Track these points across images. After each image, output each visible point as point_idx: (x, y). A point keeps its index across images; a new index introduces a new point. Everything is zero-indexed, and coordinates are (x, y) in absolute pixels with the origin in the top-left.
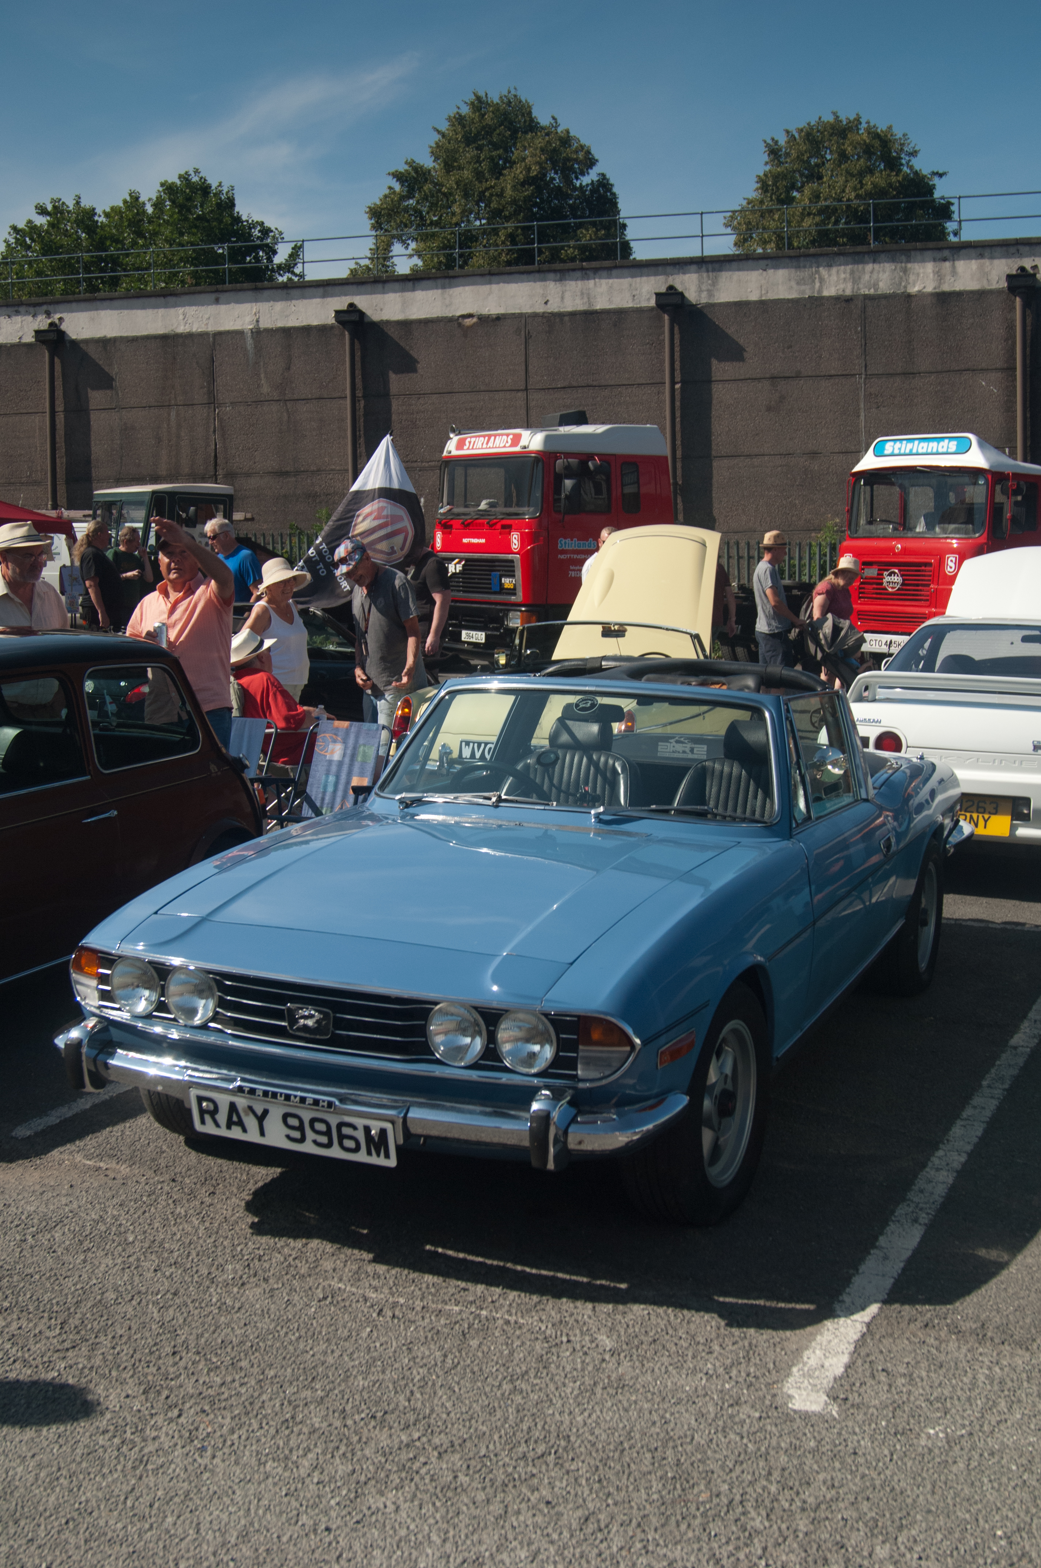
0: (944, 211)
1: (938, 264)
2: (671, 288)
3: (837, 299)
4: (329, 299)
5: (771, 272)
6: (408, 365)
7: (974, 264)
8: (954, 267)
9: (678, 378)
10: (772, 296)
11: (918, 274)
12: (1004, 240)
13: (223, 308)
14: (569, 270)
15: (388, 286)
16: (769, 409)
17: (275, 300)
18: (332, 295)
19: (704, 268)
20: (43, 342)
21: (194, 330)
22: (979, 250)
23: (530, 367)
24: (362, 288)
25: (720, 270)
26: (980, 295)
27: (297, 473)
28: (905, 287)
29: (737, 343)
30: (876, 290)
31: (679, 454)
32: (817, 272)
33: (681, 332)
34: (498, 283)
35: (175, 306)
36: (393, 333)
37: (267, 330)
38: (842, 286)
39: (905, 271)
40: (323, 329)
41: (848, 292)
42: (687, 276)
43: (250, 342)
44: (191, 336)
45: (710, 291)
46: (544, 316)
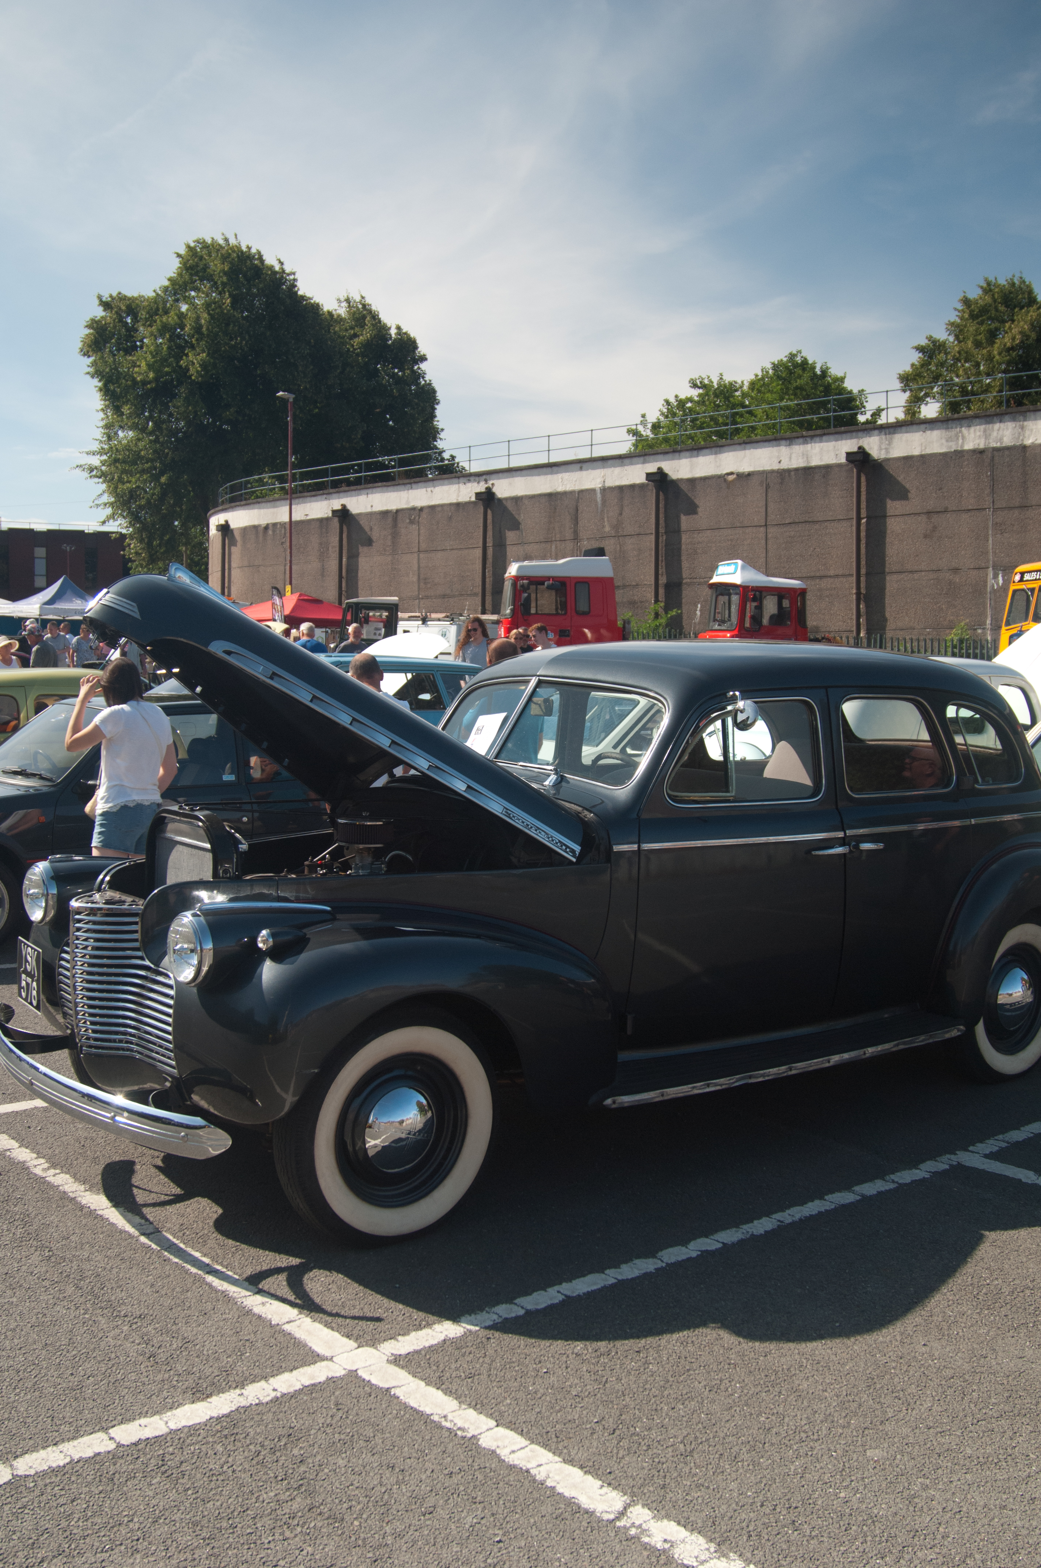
2: (860, 448)
3: (974, 451)
4: (647, 465)
5: (928, 432)
6: (692, 509)
9: (864, 513)
10: (929, 451)
11: (1032, 430)
13: (583, 473)
14: (795, 438)
15: (682, 454)
16: (925, 536)
17: (615, 467)
18: (649, 462)
19: (883, 433)
20: (482, 501)
21: (568, 489)
23: (769, 509)
24: (667, 456)
25: (894, 433)
28: (1023, 440)
29: (904, 487)
30: (1001, 443)
31: (864, 571)
32: (961, 432)
33: (867, 480)
34: (748, 450)
35: (557, 473)
36: (684, 487)
37: (609, 488)
38: (977, 441)
40: (641, 486)
41: (982, 446)
42: (869, 437)
43: (599, 496)
44: (565, 493)
45: (886, 449)
46: (778, 471)
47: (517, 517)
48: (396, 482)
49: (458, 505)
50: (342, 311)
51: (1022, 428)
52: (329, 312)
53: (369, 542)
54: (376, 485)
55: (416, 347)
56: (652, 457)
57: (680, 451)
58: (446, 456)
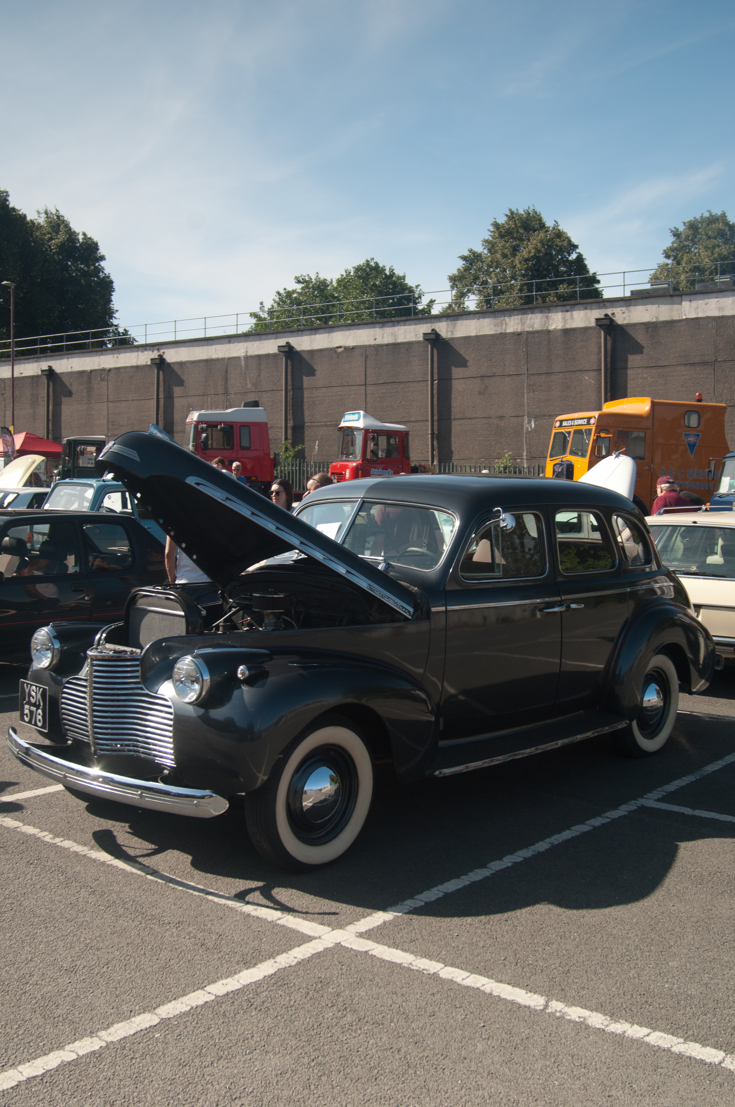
1: (564, 313)
2: (433, 330)
3: (514, 334)
4: (278, 340)
5: (481, 320)
6: (311, 372)
7: (582, 313)
8: (572, 315)
9: (436, 377)
10: (482, 333)
11: (554, 320)
13: (232, 345)
14: (386, 322)
15: (304, 333)
16: (480, 393)
17: (255, 341)
18: (279, 338)
19: (448, 319)
20: (155, 364)
21: (218, 357)
22: (585, 306)
23: (367, 373)
24: (293, 334)
25: (457, 320)
28: (548, 326)
29: (464, 358)
30: (533, 328)
31: (436, 418)
32: (504, 320)
33: (438, 353)
34: (353, 330)
35: (212, 345)
36: (306, 356)
37: (251, 356)
38: (516, 327)
40: (274, 355)
41: (519, 330)
42: (442, 323)
43: (243, 362)
44: (218, 360)
45: (451, 331)
46: (374, 346)
47: (182, 377)
48: (90, 350)
49: (137, 367)
50: (41, 220)
51: (547, 318)
52: (31, 220)
53: (70, 394)
54: (75, 351)
55: (98, 249)
56: (282, 334)
57: (303, 331)
58: (121, 330)
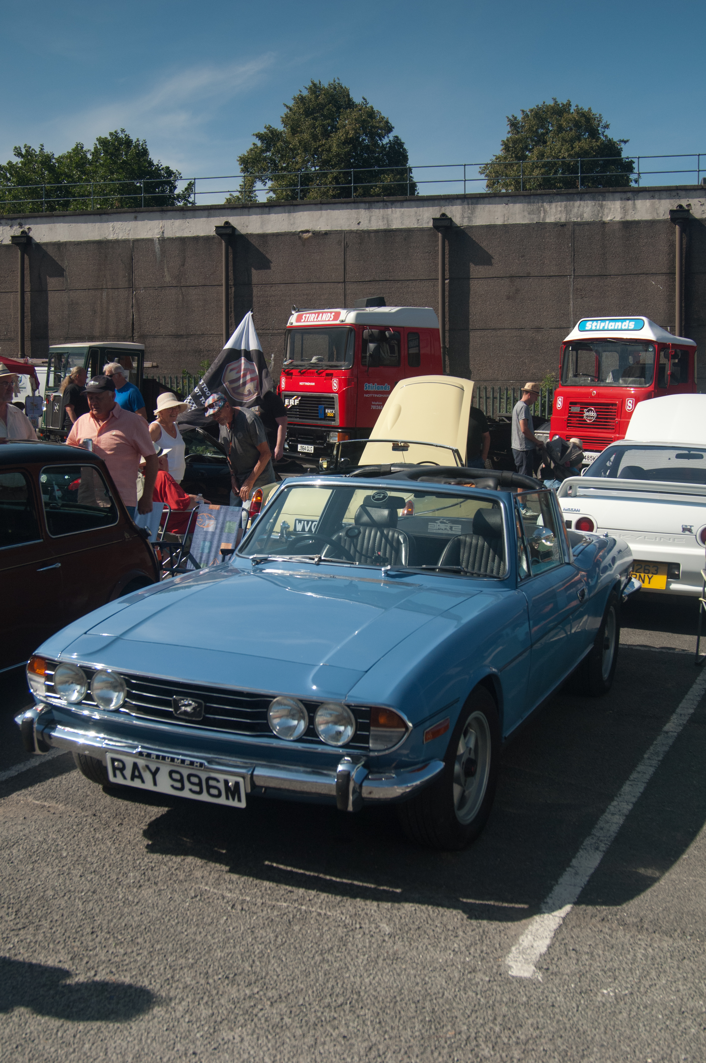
0: (628, 167)
1: (623, 202)
2: (443, 215)
3: (556, 224)
4: (212, 219)
5: (511, 205)
6: (265, 264)
7: (648, 203)
8: (634, 204)
9: (447, 276)
10: (511, 222)
11: (610, 209)
12: (668, 187)
13: (140, 223)
14: (374, 202)
15: (251, 210)
16: (508, 298)
17: (175, 219)
18: (214, 216)
19: (466, 203)
20: (17, 244)
21: (120, 238)
22: (652, 193)
23: (347, 267)
24: (235, 212)
25: (477, 204)
26: (652, 223)
27: (188, 336)
28: (601, 217)
29: (487, 253)
30: (582, 219)
31: (447, 327)
32: (542, 206)
33: (450, 245)
34: (326, 210)
35: (107, 221)
36: (254, 242)
37: (169, 239)
38: (559, 216)
39: (601, 206)
40: (207, 239)
41: (563, 220)
42: (455, 207)
43: (157, 246)
44: (117, 242)
45: (468, 217)
46: (356, 232)
47: (60, 263)
56: (219, 212)
57: (249, 208)
